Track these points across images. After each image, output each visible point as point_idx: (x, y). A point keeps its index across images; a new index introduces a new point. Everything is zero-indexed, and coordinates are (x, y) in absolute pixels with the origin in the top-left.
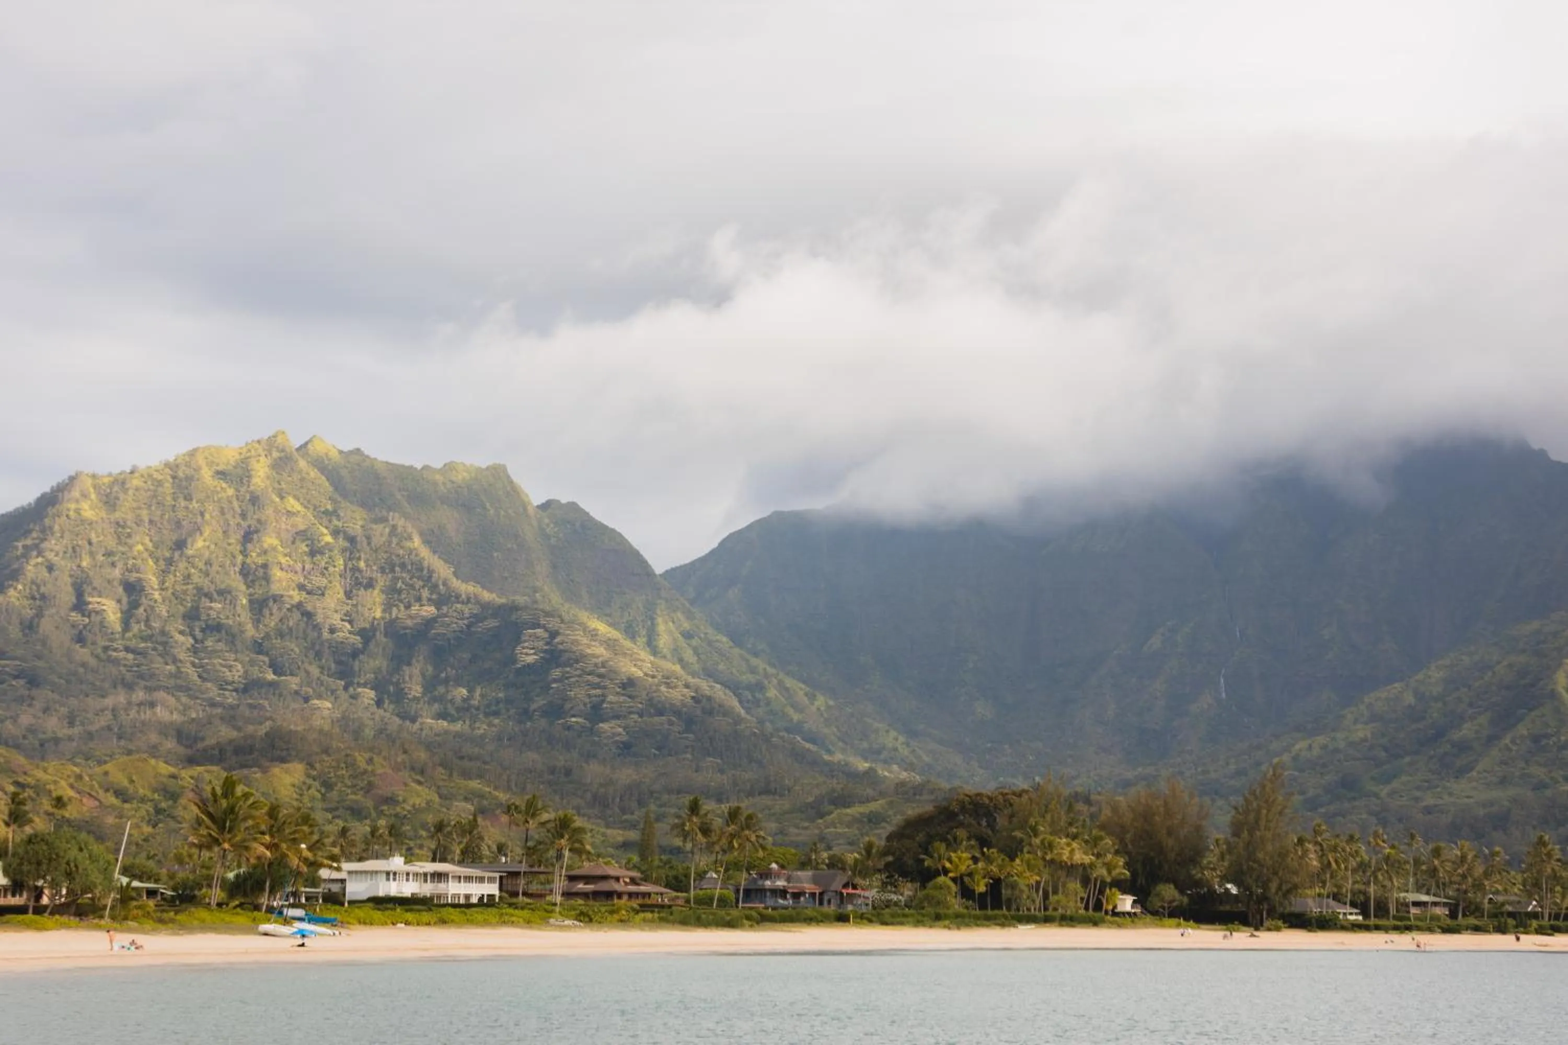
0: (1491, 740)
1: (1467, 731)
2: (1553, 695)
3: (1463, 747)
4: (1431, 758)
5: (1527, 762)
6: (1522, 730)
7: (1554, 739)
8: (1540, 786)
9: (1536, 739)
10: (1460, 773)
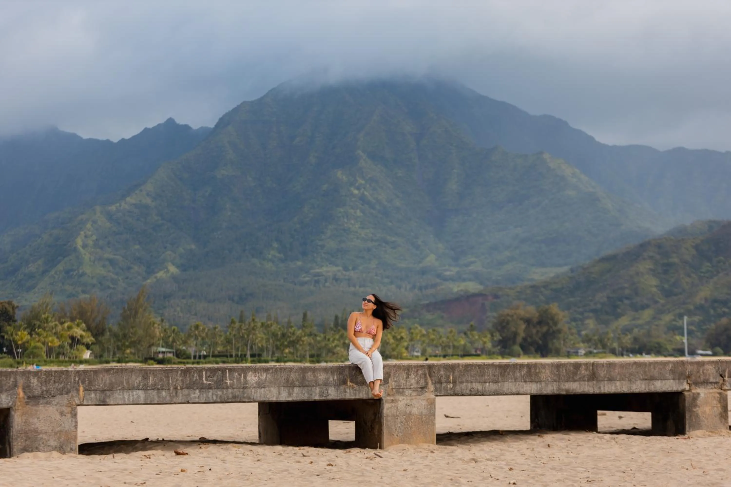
0: (44, 272)
1: (32, 268)
2: (75, 250)
3: (31, 276)
4: (13, 282)
5: (63, 284)
6: (60, 267)
7: (76, 272)
8: (71, 296)
9: (67, 272)
10: (29, 289)
